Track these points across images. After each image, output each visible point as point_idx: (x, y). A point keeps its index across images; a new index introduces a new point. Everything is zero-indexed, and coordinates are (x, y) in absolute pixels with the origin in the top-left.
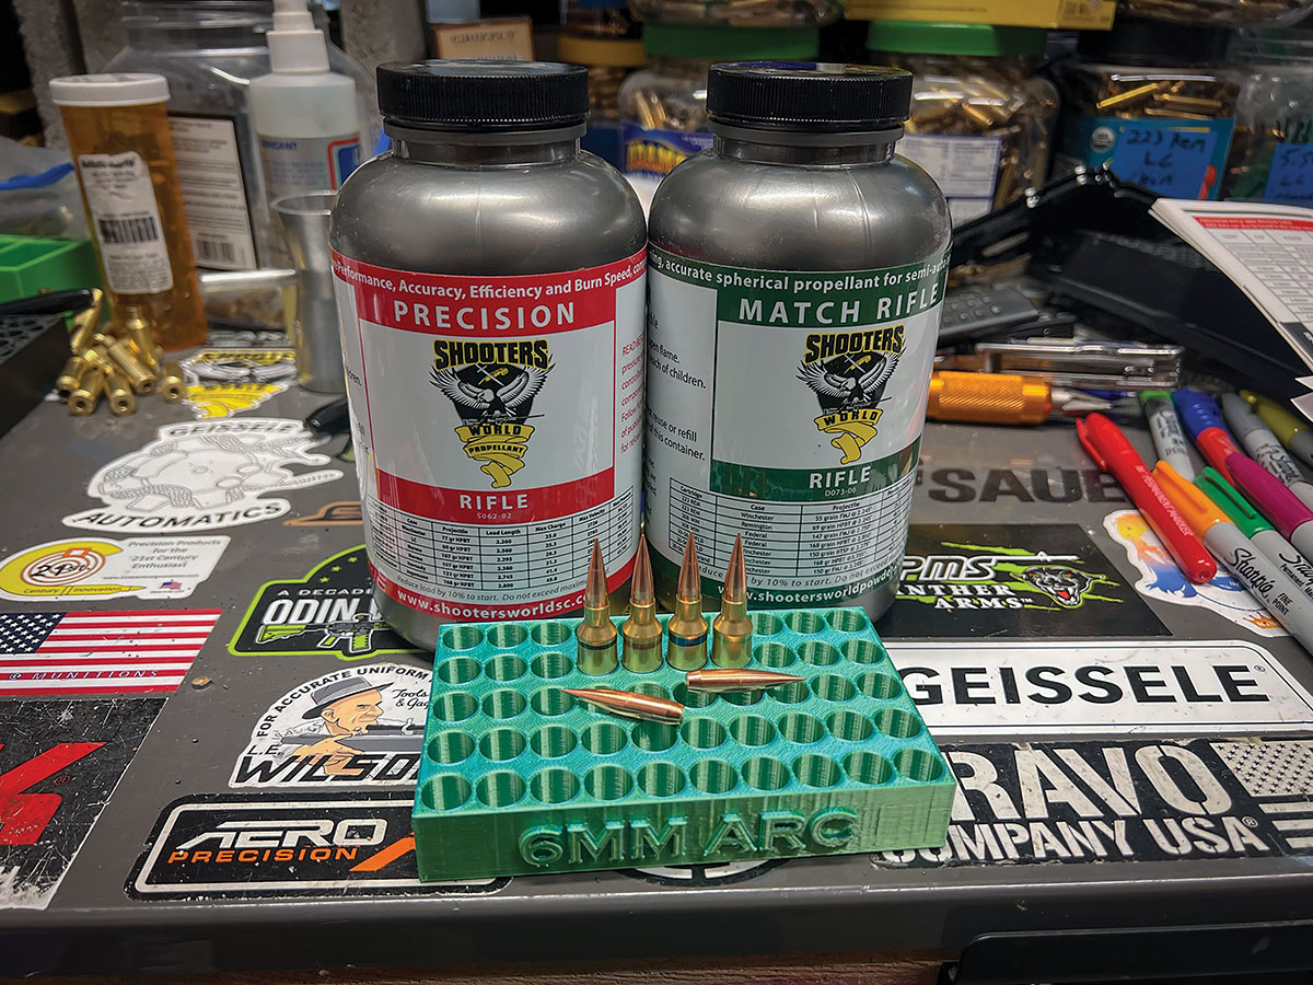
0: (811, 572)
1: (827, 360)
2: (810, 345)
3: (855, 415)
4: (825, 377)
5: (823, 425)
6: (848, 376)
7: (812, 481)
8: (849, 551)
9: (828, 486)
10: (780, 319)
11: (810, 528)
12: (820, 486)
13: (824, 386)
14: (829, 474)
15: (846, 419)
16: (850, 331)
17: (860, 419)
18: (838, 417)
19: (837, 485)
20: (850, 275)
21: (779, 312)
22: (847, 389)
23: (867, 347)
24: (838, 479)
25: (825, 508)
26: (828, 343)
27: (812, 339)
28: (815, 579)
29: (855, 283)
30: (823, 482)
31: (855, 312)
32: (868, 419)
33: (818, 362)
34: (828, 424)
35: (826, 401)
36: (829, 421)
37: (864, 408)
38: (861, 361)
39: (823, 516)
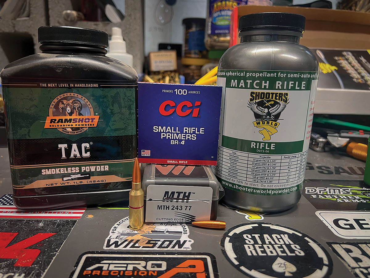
0: (251, 180)
1: (257, 101)
2: (251, 95)
3: (268, 123)
4: (257, 107)
5: (256, 125)
6: (265, 108)
7: (252, 145)
8: (266, 176)
9: (258, 148)
10: (242, 86)
11: (251, 163)
12: (255, 147)
13: (256, 110)
14: (258, 144)
15: (264, 124)
16: (265, 91)
17: (270, 124)
18: (261, 122)
19: (261, 148)
20: (265, 72)
21: (242, 84)
22: (265, 113)
23: (272, 98)
24: (261, 146)
25: (257, 156)
26: (258, 95)
27: (252, 93)
28: (253, 183)
29: (267, 75)
30: (256, 146)
31: (267, 85)
32: (273, 125)
33: (254, 101)
34: (258, 124)
35: (257, 116)
36: (258, 123)
37: (271, 120)
38: (270, 103)
39: (256, 159)
